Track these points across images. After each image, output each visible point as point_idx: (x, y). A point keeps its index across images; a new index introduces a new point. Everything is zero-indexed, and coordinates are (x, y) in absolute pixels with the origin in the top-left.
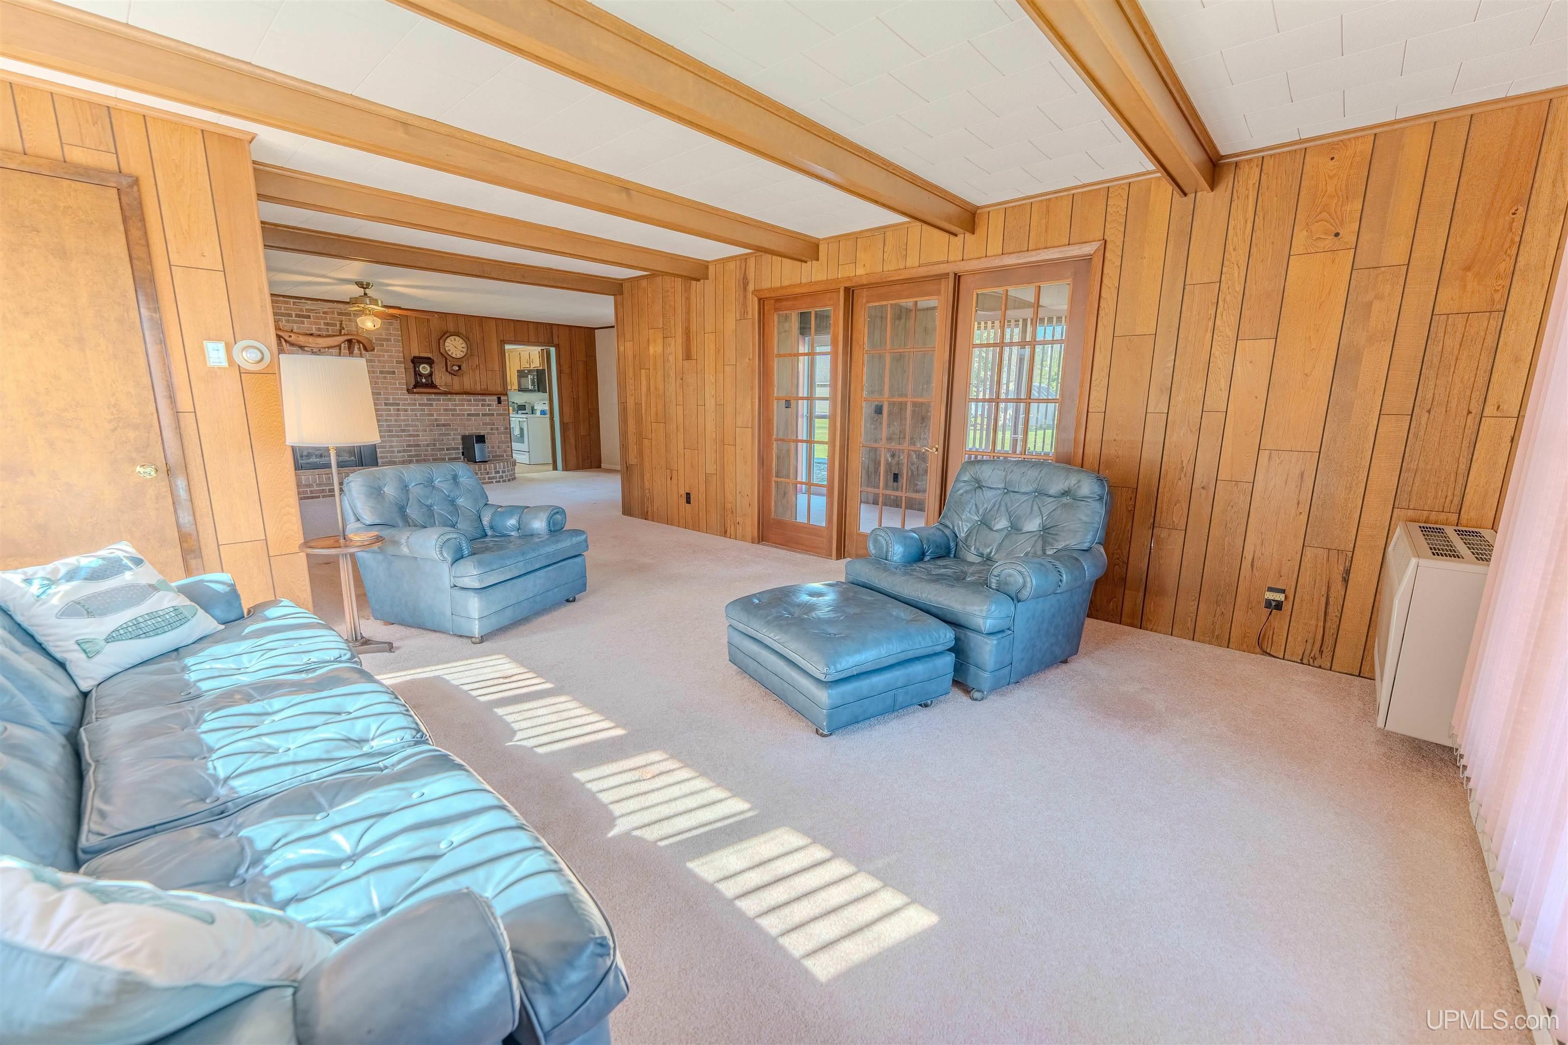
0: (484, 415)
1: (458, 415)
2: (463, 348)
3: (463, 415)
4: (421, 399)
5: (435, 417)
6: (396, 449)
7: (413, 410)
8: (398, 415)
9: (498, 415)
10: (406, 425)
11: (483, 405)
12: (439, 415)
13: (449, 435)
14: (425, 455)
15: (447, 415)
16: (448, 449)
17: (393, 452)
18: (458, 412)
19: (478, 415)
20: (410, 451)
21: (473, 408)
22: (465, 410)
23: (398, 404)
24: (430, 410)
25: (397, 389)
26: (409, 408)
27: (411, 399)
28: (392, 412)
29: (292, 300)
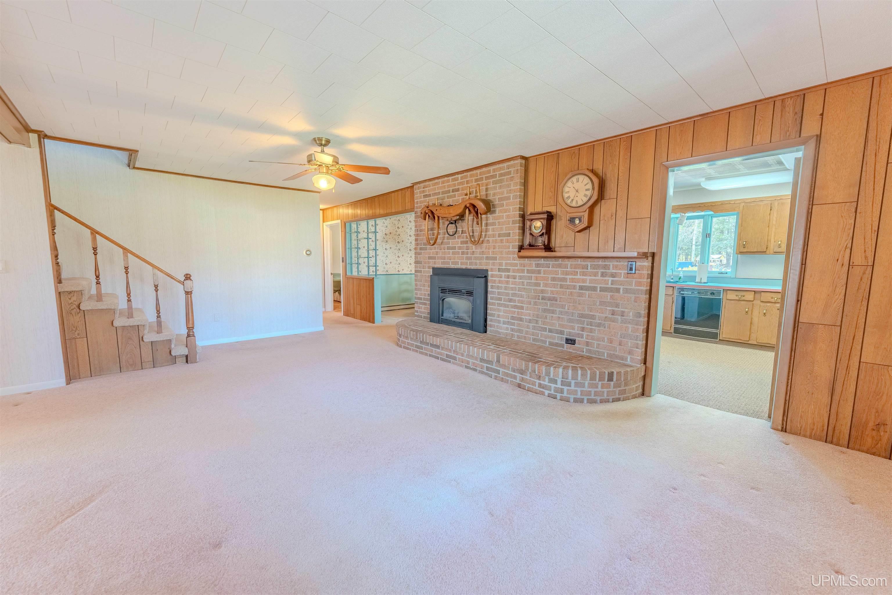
0: (602, 290)
1: (568, 287)
2: (587, 190)
3: (574, 287)
4: (530, 265)
5: (541, 288)
6: (502, 320)
7: (521, 278)
8: (507, 282)
9: (626, 291)
10: (514, 295)
11: (603, 275)
12: (546, 285)
13: (553, 312)
14: (527, 333)
15: (554, 286)
16: (550, 331)
17: (499, 322)
18: (568, 283)
19: (594, 289)
20: (513, 324)
21: (588, 278)
22: (578, 281)
23: (508, 270)
24: (537, 278)
25: (508, 253)
26: (518, 274)
27: (521, 265)
28: (503, 279)
29: (450, 178)
